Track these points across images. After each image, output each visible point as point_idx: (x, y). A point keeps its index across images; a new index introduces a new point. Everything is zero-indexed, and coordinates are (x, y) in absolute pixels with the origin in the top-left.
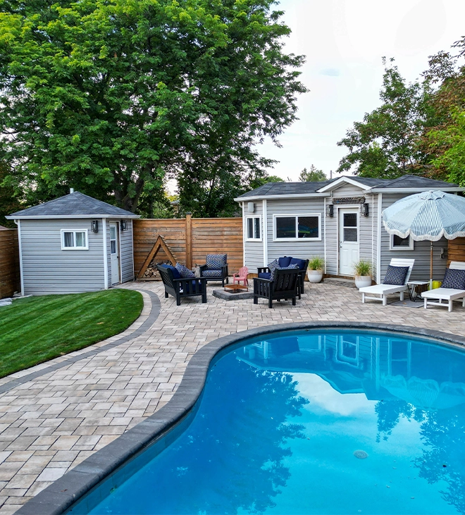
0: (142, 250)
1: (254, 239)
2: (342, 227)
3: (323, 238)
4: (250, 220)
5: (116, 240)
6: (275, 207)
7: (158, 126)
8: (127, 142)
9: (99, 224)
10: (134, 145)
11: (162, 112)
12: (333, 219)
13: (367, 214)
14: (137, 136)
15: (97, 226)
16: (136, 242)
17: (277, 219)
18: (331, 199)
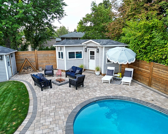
0: (19, 62)
1: (61, 59)
2: (90, 55)
3: (83, 58)
4: (59, 53)
5: (9, 61)
6: (68, 49)
7: (20, 17)
8: (8, 22)
9: (3, 57)
10: (11, 23)
11: (21, 11)
12: (86, 53)
13: (98, 52)
14: (11, 20)
15: (2, 58)
16: (16, 59)
17: (69, 52)
18: (86, 46)
